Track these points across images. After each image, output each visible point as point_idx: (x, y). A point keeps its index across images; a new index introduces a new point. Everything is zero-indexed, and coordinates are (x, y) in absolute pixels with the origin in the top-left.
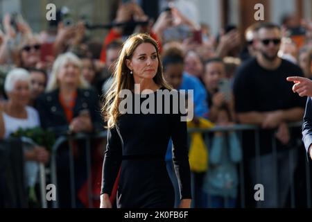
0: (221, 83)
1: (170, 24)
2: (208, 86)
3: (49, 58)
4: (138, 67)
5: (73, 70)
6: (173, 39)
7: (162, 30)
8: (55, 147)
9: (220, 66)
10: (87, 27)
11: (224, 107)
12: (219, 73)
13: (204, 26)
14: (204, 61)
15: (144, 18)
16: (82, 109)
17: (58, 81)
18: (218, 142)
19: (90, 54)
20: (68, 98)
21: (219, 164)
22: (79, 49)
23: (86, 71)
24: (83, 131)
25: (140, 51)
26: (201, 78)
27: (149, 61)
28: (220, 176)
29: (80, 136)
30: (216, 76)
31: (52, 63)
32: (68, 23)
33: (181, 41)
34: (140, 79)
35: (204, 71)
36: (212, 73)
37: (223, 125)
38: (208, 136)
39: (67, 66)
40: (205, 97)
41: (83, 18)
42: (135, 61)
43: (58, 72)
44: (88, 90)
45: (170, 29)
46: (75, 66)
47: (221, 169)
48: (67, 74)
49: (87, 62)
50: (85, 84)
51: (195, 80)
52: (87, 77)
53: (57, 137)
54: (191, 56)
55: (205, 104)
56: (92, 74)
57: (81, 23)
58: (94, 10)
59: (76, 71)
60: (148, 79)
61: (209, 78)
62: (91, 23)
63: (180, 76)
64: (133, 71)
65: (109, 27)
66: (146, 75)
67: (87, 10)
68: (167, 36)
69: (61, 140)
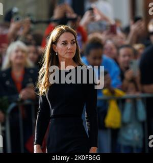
0: (132, 63)
1: (93, 19)
2: (121, 65)
3: (4, 45)
4: (62, 50)
5: (21, 54)
6: (95, 31)
7: (87, 24)
8: (9, 111)
9: (130, 50)
10: (32, 22)
11: (133, 80)
12: (129, 56)
13: (118, 21)
14: (118, 47)
15: (74, 16)
16: (29, 82)
17: (11, 62)
18: (128, 106)
19: (33, 42)
20: (18, 74)
21: (130, 123)
22: (26, 38)
23: (31, 55)
24: (29, 99)
25: (63, 38)
26: (116, 60)
27: (69, 46)
28: (130, 131)
29: (27, 102)
30: (127, 58)
31: (6, 49)
32: (18, 19)
33: (101, 32)
34: (63, 59)
35: (118, 54)
36: (124, 56)
37: (132, 94)
38: (121, 102)
39: (17, 51)
40: (119, 73)
41: (29, 15)
42: (59, 46)
43: (10, 55)
44: (33, 69)
45: (93, 23)
46: (23, 51)
47: (131, 126)
48: (17, 57)
49: (32, 48)
50: (31, 64)
51: (111, 61)
52: (32, 59)
53: (10, 103)
54: (109, 43)
55: (119, 79)
56: (36, 56)
57: (28, 19)
58: (37, 10)
59: (24, 55)
60: (69, 59)
61: (121, 59)
62: (35, 19)
63: (100, 58)
64: (57, 53)
65: (48, 22)
66: (67, 56)
67: (31, 10)
68: (91, 29)
69: (13, 105)
